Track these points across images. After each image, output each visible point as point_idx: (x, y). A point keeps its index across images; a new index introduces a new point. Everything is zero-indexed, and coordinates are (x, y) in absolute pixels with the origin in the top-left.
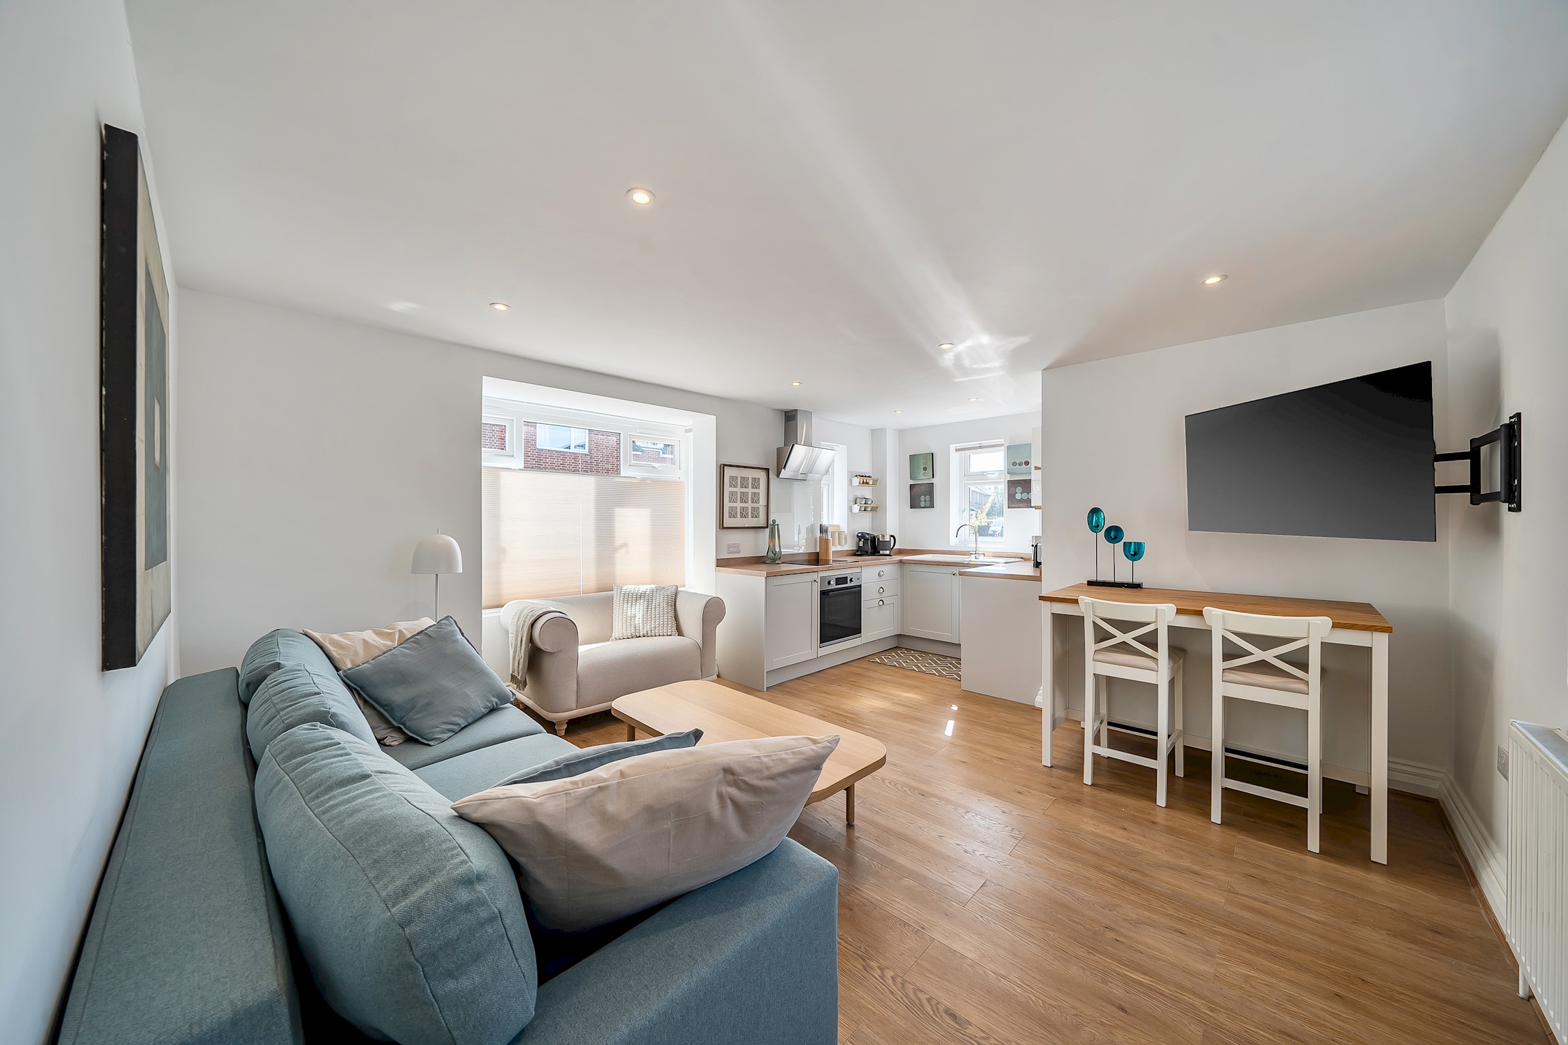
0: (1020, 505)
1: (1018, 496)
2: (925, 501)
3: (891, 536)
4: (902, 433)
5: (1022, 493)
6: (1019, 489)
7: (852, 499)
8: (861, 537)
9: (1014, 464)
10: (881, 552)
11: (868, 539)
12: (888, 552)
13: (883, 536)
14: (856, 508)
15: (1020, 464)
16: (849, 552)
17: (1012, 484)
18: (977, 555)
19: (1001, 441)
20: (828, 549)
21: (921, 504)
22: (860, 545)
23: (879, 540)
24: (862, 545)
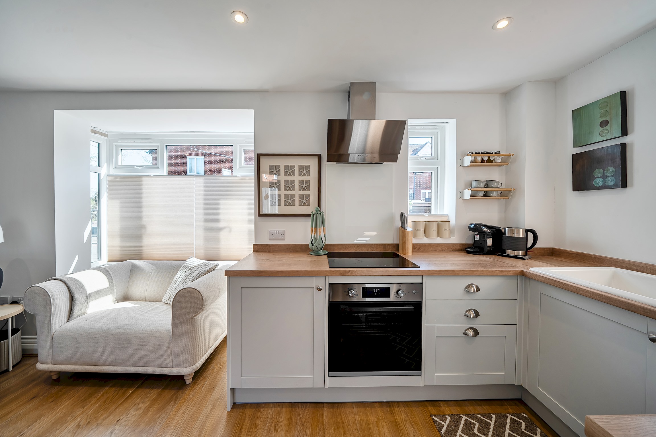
2: (605, 176)
3: (527, 231)
7: (464, 182)
8: (476, 228)
10: (509, 252)
11: (488, 232)
12: (521, 253)
13: (511, 230)
14: (467, 194)
16: (458, 247)
20: (404, 242)
21: (598, 182)
22: (475, 239)
23: (507, 235)
24: (478, 240)
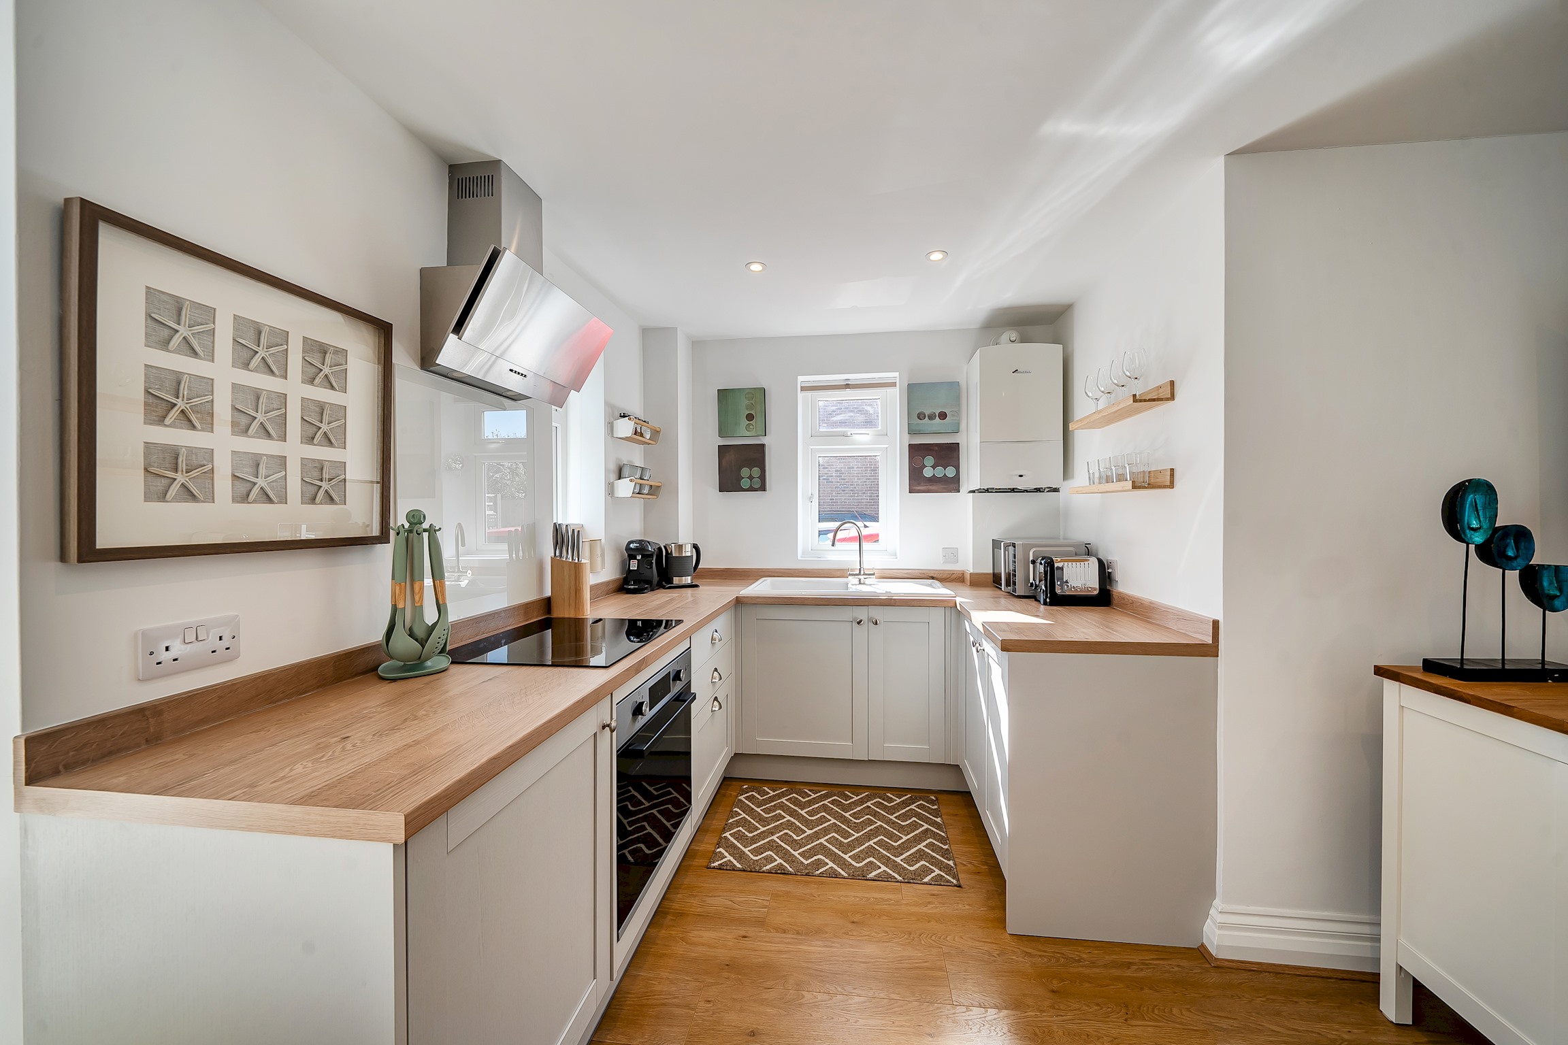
0: (931, 488)
1: (928, 472)
2: (751, 478)
3: (691, 544)
4: (698, 345)
5: (934, 467)
6: (929, 461)
7: (613, 467)
8: (637, 550)
9: (921, 416)
10: (676, 580)
11: (651, 556)
12: (686, 579)
13: (680, 547)
14: (622, 488)
15: (931, 417)
16: (611, 587)
17: (917, 452)
18: (862, 577)
19: (893, 375)
20: (580, 590)
21: (745, 483)
22: (631, 568)
23: (674, 555)
24: (636, 569)
